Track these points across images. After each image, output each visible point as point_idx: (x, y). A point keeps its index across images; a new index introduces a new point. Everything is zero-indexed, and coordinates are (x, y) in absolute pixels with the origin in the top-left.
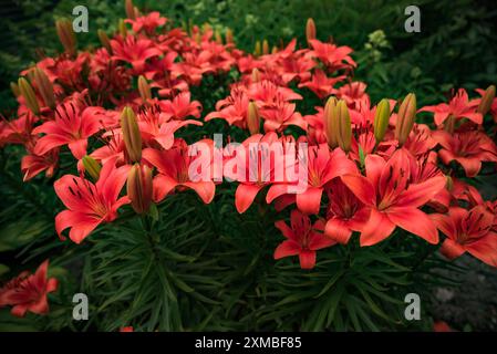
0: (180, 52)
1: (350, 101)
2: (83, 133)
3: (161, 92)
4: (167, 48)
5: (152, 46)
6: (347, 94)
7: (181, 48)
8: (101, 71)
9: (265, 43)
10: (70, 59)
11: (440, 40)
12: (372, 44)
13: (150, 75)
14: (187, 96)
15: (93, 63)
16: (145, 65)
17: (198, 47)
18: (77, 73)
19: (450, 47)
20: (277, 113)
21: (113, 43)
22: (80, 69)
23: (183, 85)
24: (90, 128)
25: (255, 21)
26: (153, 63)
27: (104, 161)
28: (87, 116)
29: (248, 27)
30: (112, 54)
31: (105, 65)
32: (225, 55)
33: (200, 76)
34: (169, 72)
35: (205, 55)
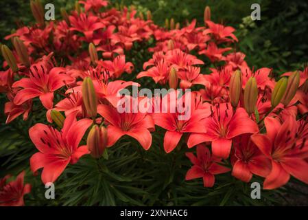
0: (117, 25)
1: (235, 66)
2: (50, 87)
3: (104, 54)
4: (108, 22)
5: (98, 21)
6: (232, 60)
7: (117, 22)
8: (62, 38)
9: (172, 20)
10: (40, 29)
11: (279, 21)
12: (244, 24)
13: (97, 42)
14: (123, 58)
15: (57, 32)
16: (93, 35)
17: (128, 22)
18: (45, 39)
19: (285, 26)
20: (188, 74)
21: (71, 18)
22: (47, 36)
23: (119, 50)
24: (55, 84)
25: (165, 5)
26: (98, 33)
27: (67, 113)
28: (53, 74)
29: (160, 8)
30: (70, 26)
31: (65, 33)
32: (147, 28)
33: (131, 44)
34: (110, 40)
35: (133, 28)
